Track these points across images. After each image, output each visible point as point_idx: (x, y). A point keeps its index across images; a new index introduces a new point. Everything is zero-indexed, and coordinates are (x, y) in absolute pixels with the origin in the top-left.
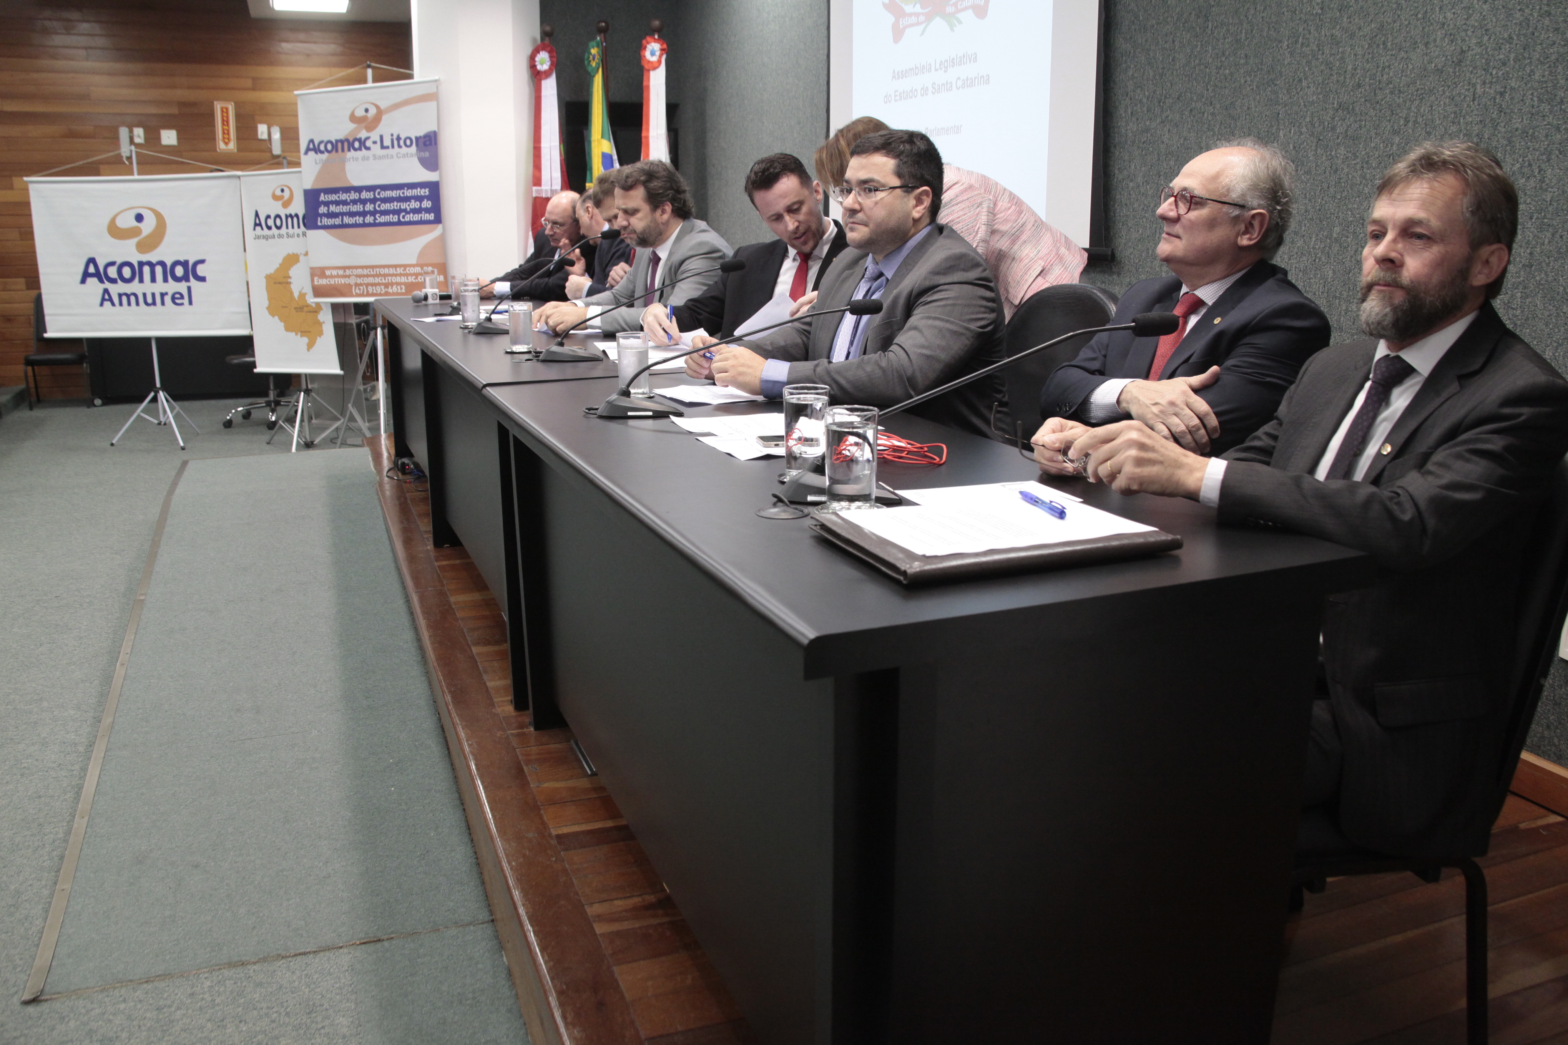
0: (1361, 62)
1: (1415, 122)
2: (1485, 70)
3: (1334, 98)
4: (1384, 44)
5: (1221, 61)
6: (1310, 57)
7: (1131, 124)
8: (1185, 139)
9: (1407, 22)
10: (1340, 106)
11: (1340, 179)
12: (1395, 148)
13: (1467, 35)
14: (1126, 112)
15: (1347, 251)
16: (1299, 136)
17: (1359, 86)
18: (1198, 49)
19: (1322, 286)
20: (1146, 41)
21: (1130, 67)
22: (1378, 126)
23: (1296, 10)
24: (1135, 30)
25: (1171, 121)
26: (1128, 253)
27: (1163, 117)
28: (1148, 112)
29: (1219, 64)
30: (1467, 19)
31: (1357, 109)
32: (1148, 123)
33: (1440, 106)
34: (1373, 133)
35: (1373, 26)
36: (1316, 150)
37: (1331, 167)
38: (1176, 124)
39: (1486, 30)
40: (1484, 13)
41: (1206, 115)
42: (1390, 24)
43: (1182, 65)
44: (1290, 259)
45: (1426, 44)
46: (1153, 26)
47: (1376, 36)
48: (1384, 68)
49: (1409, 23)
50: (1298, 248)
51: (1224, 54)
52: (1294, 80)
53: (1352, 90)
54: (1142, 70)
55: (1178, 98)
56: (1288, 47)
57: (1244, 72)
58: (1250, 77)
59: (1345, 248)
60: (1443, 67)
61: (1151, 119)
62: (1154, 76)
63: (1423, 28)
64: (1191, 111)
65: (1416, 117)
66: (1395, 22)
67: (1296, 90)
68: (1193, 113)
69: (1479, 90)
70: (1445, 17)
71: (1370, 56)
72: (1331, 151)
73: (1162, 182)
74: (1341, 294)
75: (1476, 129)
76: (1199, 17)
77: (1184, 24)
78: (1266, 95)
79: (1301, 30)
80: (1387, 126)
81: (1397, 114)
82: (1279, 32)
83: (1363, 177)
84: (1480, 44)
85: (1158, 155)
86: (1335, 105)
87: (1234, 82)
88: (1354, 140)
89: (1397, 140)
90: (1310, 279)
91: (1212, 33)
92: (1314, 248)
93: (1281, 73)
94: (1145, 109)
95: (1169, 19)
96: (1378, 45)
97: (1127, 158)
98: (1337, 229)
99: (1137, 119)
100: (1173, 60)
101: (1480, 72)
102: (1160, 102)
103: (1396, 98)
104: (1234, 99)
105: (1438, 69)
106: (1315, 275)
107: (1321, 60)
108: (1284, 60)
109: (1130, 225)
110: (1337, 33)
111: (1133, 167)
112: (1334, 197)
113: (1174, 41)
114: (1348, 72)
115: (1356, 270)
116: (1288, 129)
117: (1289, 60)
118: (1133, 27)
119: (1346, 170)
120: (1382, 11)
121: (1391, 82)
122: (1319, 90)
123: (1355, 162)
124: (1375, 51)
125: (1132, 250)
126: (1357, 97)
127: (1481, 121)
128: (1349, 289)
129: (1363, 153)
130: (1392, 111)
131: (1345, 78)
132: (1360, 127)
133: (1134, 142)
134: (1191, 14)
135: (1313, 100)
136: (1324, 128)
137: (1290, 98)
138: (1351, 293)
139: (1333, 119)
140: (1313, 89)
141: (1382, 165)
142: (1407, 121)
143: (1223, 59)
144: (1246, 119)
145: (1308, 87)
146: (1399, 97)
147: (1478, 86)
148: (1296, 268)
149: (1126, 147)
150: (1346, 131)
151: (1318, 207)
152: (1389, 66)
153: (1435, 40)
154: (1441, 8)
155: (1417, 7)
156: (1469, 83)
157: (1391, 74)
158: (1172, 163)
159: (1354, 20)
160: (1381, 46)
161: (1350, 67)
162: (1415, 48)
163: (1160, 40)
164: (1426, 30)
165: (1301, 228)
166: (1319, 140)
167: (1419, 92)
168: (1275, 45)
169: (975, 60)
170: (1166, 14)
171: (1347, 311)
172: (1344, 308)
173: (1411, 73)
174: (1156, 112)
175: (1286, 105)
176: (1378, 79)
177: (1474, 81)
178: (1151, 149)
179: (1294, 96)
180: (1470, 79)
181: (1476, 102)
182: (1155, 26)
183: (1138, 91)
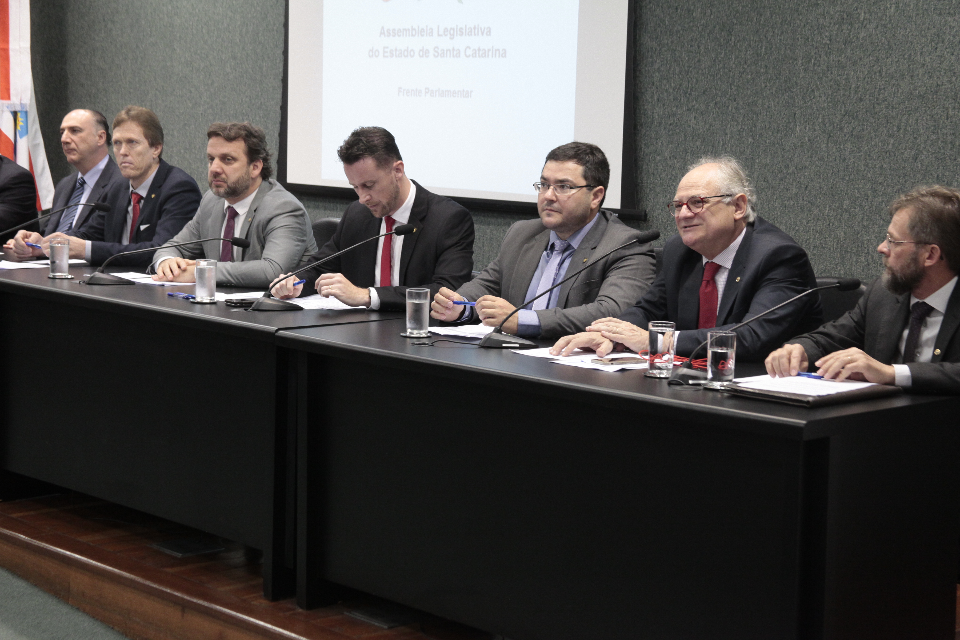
0: (862, 83)
1: (905, 130)
2: (954, 99)
3: (841, 107)
4: (880, 72)
5: (743, 68)
6: (821, 75)
7: (657, 109)
8: (711, 125)
9: (896, 60)
10: (847, 113)
11: (849, 166)
12: (890, 146)
13: (940, 74)
14: (652, 97)
15: (855, 218)
16: (813, 132)
17: (861, 100)
18: (722, 56)
19: (835, 244)
20: (672, 42)
21: (656, 62)
22: (877, 130)
23: (808, 38)
24: (661, 32)
25: (697, 110)
26: (656, 214)
27: (690, 106)
28: (674, 100)
29: (742, 70)
30: (940, 64)
31: (860, 116)
32: (674, 109)
33: (923, 120)
34: (873, 134)
35: (871, 59)
36: (827, 144)
37: (840, 157)
38: (702, 113)
39: (954, 73)
40: (952, 62)
41: (730, 108)
42: (884, 59)
43: (707, 66)
44: (807, 223)
45: (912, 77)
46: (679, 31)
47: (874, 66)
48: (880, 90)
49: (898, 61)
50: (815, 215)
51: (746, 63)
52: (808, 90)
53: (856, 103)
54: (668, 66)
55: (704, 93)
56: (802, 65)
57: (764, 79)
58: (770, 82)
59: (854, 216)
60: (925, 94)
61: (677, 106)
62: (680, 72)
63: (909, 65)
64: (716, 103)
65: (906, 126)
66: (887, 58)
67: (810, 97)
68: (718, 106)
69: (951, 113)
70: (924, 60)
71: (869, 80)
72: (840, 145)
73: (689, 158)
74: (851, 249)
75: (950, 138)
76: (723, 30)
77: (708, 34)
78: (784, 99)
79: (813, 53)
80: (883, 131)
81: (891, 123)
82: (794, 52)
83: (867, 165)
84: (950, 82)
85: (685, 136)
86: (843, 112)
87: (756, 86)
88: (858, 138)
89: (892, 141)
90: (825, 238)
91: (735, 44)
92: (828, 216)
93: (796, 83)
94: (671, 97)
95: (695, 28)
96: (875, 73)
97: (653, 135)
98: (846, 202)
99: (664, 105)
100: (699, 61)
101: (951, 101)
102: (686, 93)
103: (890, 112)
104: (756, 99)
105: (921, 95)
106: (830, 235)
107: (830, 78)
108: (799, 74)
109: (657, 191)
110: (842, 59)
111: (660, 144)
112: (843, 179)
113: (699, 47)
114: (852, 89)
115: (863, 232)
116: (804, 126)
117: (804, 74)
118: (659, 29)
119: (852, 160)
120: (878, 48)
121: (886, 100)
122: (829, 99)
123: (860, 154)
124: (873, 77)
125: (660, 211)
126: (860, 108)
127: (953, 134)
128: (858, 246)
129: (866, 148)
130: (887, 120)
131: (850, 93)
132: (863, 130)
133: (660, 124)
134: (715, 27)
135: (824, 107)
136: (834, 128)
137: (805, 103)
138: (860, 249)
139: (841, 122)
140: (824, 98)
141: (881, 158)
142: (899, 129)
143: (746, 67)
144: (766, 115)
145: (819, 97)
146: (892, 111)
147: (950, 110)
148: (813, 229)
149: (653, 127)
150: (852, 132)
151: (830, 186)
152: (884, 89)
153: (918, 75)
154: (921, 53)
155: (904, 50)
156: (944, 108)
157: (886, 95)
158: (698, 143)
159: (856, 52)
160: (878, 74)
161: (853, 86)
162: (903, 78)
163: (686, 44)
164: (911, 66)
165: (816, 200)
166: (830, 136)
167: (907, 109)
168: (791, 62)
169: (489, 33)
170: (692, 24)
171: (857, 262)
172: (855, 260)
173: (901, 96)
174: (682, 101)
175: (801, 108)
176: (876, 96)
177: (947, 106)
178: (678, 131)
179: (808, 102)
180: (944, 104)
181: (949, 121)
182: (681, 32)
183: (665, 82)
